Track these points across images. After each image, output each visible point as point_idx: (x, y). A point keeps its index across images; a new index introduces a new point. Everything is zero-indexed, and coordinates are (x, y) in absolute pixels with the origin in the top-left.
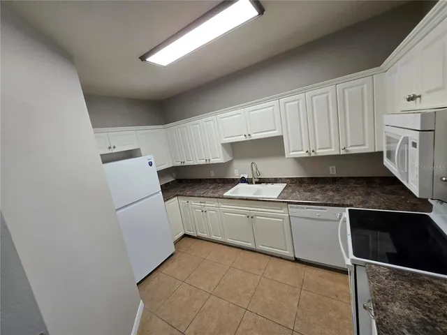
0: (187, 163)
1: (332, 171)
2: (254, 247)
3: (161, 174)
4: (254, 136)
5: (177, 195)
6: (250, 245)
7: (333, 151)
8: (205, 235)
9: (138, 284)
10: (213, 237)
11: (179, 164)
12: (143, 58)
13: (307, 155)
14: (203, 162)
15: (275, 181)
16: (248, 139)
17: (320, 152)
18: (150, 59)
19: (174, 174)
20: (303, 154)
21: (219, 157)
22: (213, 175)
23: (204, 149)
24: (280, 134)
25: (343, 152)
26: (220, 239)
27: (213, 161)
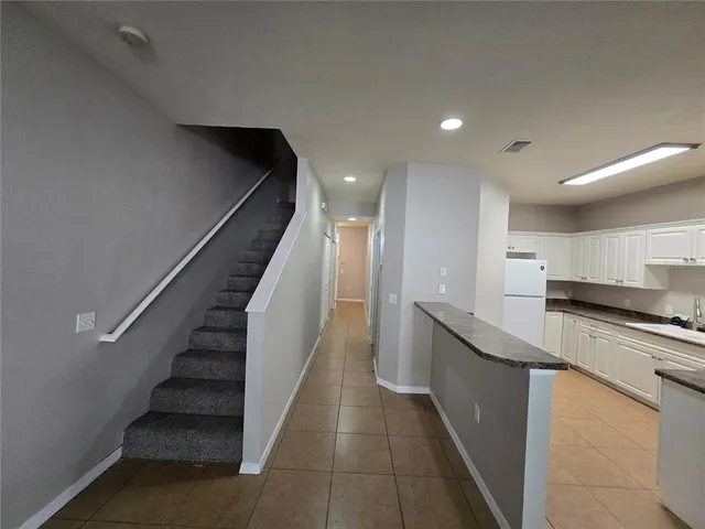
0: (589, 280)
2: (654, 400)
3: (552, 285)
4: (700, 263)
8: (586, 367)
10: (597, 372)
11: (579, 280)
12: (561, 182)
14: (613, 283)
16: (690, 263)
18: (570, 182)
19: (570, 291)
21: (637, 280)
23: (618, 266)
26: (605, 376)
27: (628, 283)
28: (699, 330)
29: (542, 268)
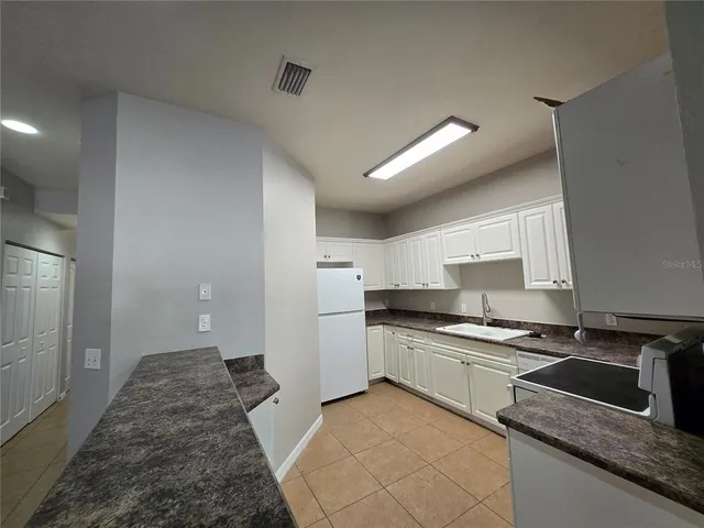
0: (402, 287)
3: (370, 296)
4: (485, 258)
5: (383, 324)
6: (463, 407)
8: (408, 383)
9: (323, 404)
11: (392, 287)
12: (366, 175)
13: (555, 287)
14: (420, 287)
15: (518, 325)
16: (476, 260)
18: (374, 175)
19: (387, 301)
20: (550, 285)
21: (439, 282)
22: (433, 308)
23: (423, 269)
24: (517, 256)
26: (425, 391)
27: (432, 286)
28: (489, 325)
29: (359, 278)
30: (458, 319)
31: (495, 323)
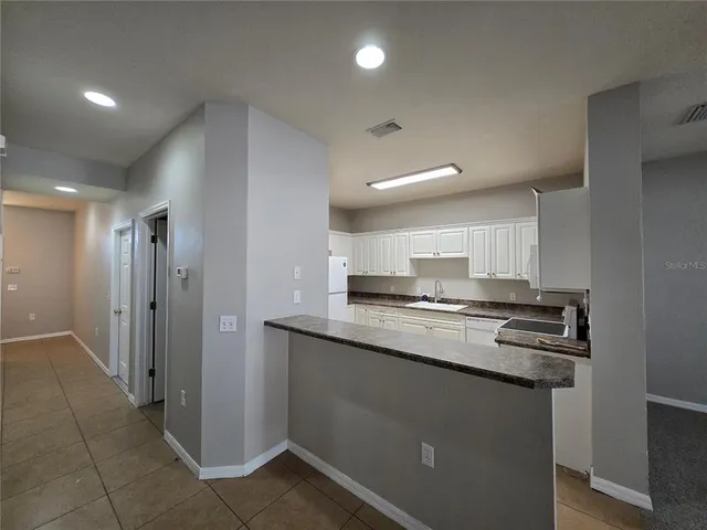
0: (370, 274)
1: (512, 298)
4: (443, 255)
5: (355, 303)
7: (510, 276)
11: (361, 274)
12: (369, 184)
13: (488, 277)
15: (458, 302)
16: (437, 257)
17: (500, 276)
18: (375, 186)
20: (485, 276)
21: (405, 270)
22: (393, 290)
23: (391, 261)
24: (466, 256)
25: (518, 278)
27: (398, 274)
28: (439, 302)
29: (344, 265)
30: (414, 299)
31: (443, 301)
